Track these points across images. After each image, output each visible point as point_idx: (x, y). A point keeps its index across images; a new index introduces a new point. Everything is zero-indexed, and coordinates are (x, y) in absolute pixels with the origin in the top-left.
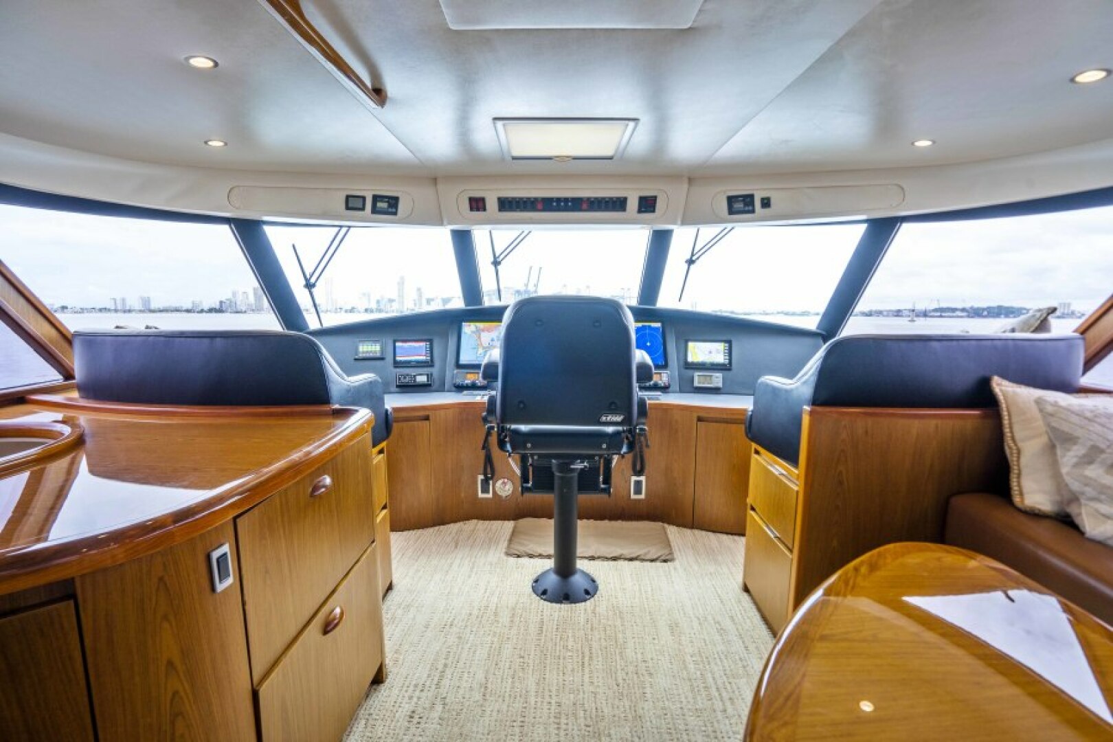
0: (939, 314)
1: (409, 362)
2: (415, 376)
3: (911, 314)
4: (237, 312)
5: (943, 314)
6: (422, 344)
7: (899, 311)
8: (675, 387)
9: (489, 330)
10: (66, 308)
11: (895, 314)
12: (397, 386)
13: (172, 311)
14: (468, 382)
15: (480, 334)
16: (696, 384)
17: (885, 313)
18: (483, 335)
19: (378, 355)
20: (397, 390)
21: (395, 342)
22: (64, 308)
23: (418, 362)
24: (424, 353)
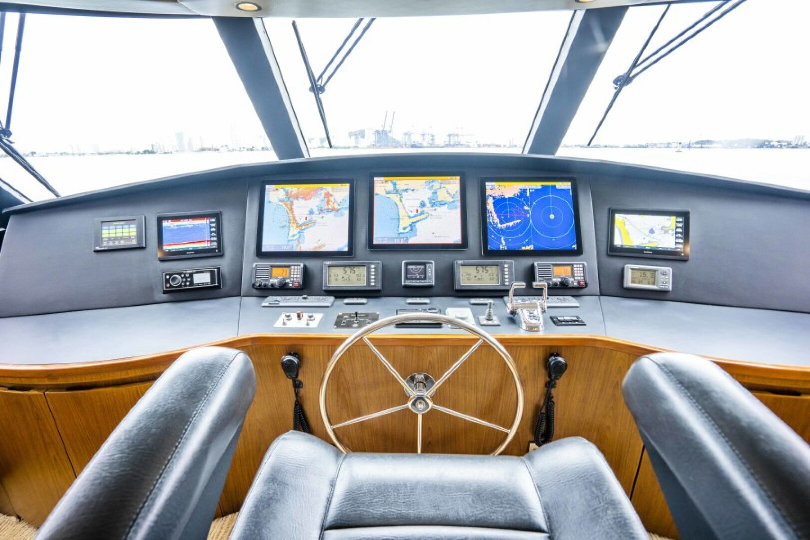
0: (700, 146)
1: (184, 252)
2: (191, 275)
3: (679, 146)
4: (165, 153)
5: (703, 146)
6: (205, 222)
7: (669, 144)
8: (595, 286)
9: (306, 197)
10: (35, 153)
11: (666, 146)
12: (165, 292)
13: (116, 153)
14: (274, 281)
15: (292, 204)
16: (629, 283)
17: (659, 146)
18: (296, 203)
19: (134, 243)
20: (166, 297)
21: (160, 220)
22: (33, 153)
23: (197, 251)
24: (207, 237)
